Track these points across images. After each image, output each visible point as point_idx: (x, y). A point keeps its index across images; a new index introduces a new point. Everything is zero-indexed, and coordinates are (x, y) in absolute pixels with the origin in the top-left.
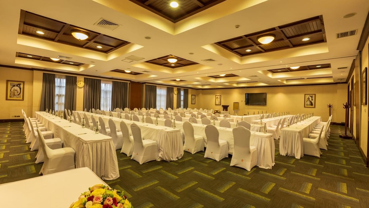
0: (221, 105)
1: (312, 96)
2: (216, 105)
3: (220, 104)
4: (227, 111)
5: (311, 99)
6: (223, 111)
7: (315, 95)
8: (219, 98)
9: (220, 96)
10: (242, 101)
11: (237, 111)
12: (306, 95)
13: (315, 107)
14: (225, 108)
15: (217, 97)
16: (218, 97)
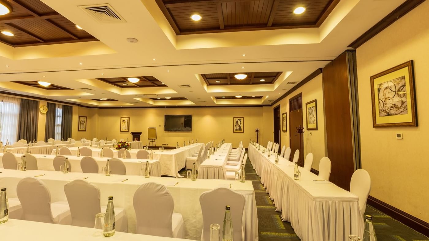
0: (130, 132)
1: (240, 120)
2: (121, 131)
3: (128, 130)
4: (139, 140)
5: (239, 123)
6: (133, 142)
7: (243, 118)
8: (126, 121)
9: (128, 119)
10: (160, 126)
11: (153, 140)
12: (235, 118)
13: (243, 132)
14: (136, 136)
15: (122, 119)
16: (125, 119)
